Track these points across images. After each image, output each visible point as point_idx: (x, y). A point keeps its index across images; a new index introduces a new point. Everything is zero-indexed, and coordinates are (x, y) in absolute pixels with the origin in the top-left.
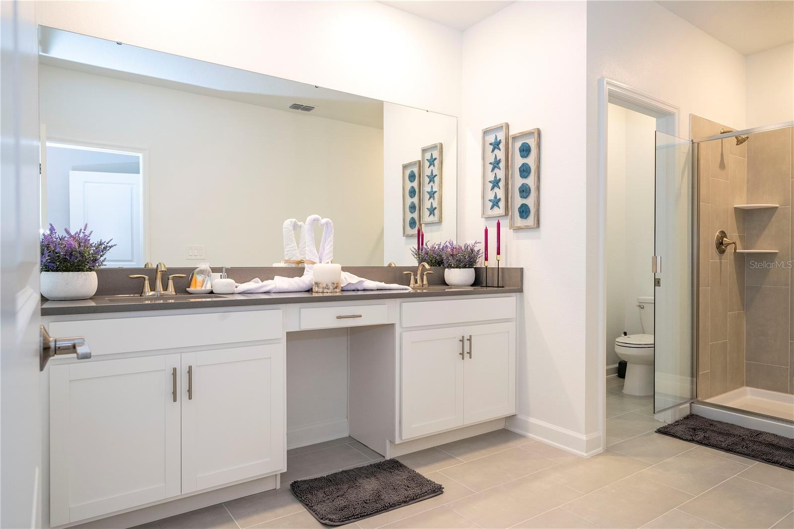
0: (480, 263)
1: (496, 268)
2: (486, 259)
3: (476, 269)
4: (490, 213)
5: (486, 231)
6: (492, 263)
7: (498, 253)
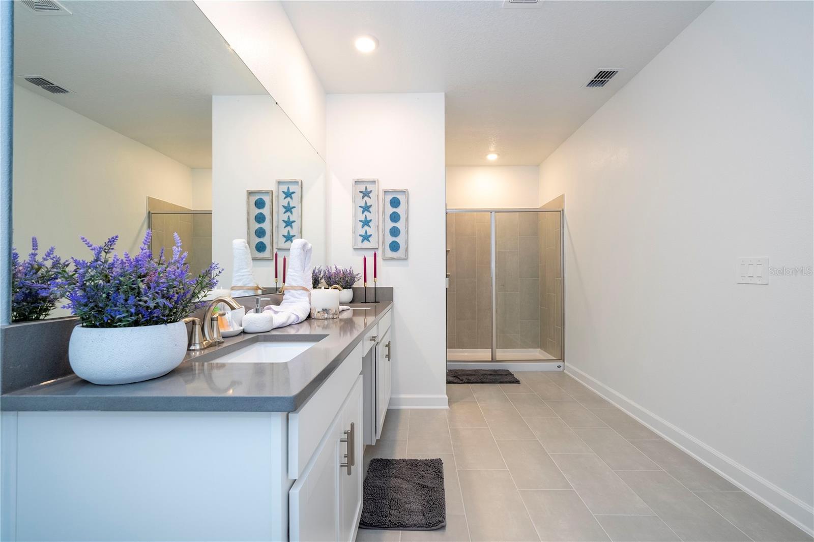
0: (359, 284)
1: (373, 288)
2: (365, 281)
3: (355, 290)
4: (360, 245)
5: (365, 259)
6: (370, 284)
7: (375, 276)
